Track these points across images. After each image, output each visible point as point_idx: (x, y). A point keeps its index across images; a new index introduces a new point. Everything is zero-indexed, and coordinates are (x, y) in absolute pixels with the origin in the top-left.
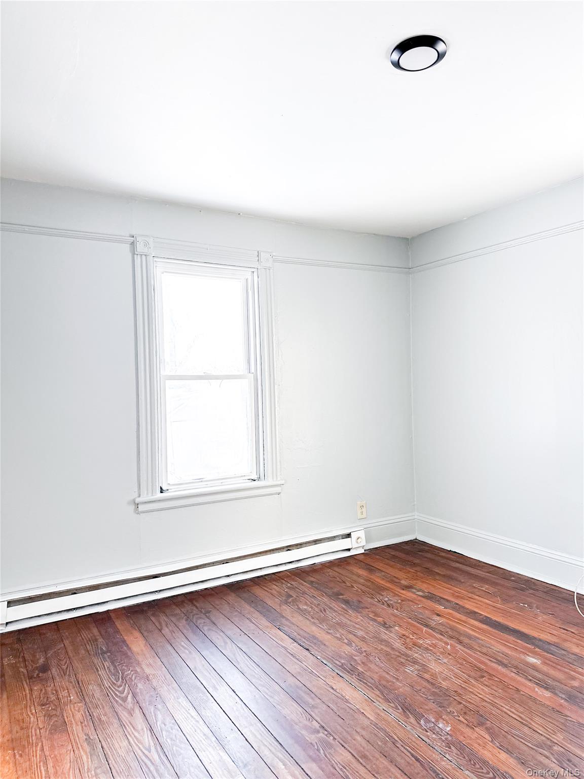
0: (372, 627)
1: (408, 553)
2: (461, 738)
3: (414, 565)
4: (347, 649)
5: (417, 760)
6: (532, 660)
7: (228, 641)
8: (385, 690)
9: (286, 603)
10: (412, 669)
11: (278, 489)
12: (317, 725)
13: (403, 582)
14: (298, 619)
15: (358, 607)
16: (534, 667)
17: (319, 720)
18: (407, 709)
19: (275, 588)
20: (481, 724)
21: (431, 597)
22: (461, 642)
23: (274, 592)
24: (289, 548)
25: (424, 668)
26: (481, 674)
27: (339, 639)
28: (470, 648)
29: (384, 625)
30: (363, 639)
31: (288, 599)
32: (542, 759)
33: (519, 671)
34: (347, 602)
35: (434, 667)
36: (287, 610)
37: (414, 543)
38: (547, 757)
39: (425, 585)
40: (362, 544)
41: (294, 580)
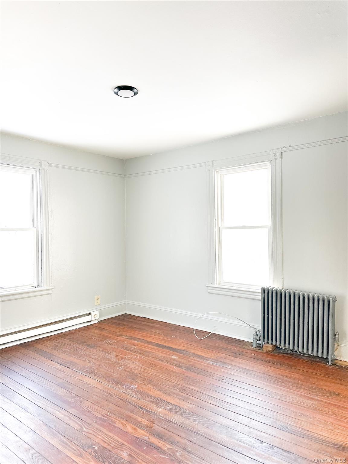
0: (101, 354)
1: (121, 320)
2: (141, 389)
3: (124, 325)
4: (90, 365)
5: (121, 399)
6: (174, 357)
7: (24, 370)
8: (107, 377)
9: (55, 349)
10: (120, 368)
11: (50, 292)
12: (75, 395)
13: (118, 333)
14: (62, 355)
15: (95, 347)
16: (174, 360)
17: (75, 393)
18: (117, 382)
19: (48, 344)
20: (149, 383)
21: (132, 338)
22: (144, 355)
23: (48, 345)
24: (55, 323)
25: (127, 367)
26: (152, 365)
27: (85, 361)
28: (148, 356)
29: (108, 352)
30: (97, 359)
31: (56, 348)
32: (173, 391)
33: (168, 362)
34: (88, 345)
35: (131, 365)
36: (55, 352)
37: (125, 315)
38: (175, 390)
39: (129, 333)
40: (97, 318)
41: (58, 339)
